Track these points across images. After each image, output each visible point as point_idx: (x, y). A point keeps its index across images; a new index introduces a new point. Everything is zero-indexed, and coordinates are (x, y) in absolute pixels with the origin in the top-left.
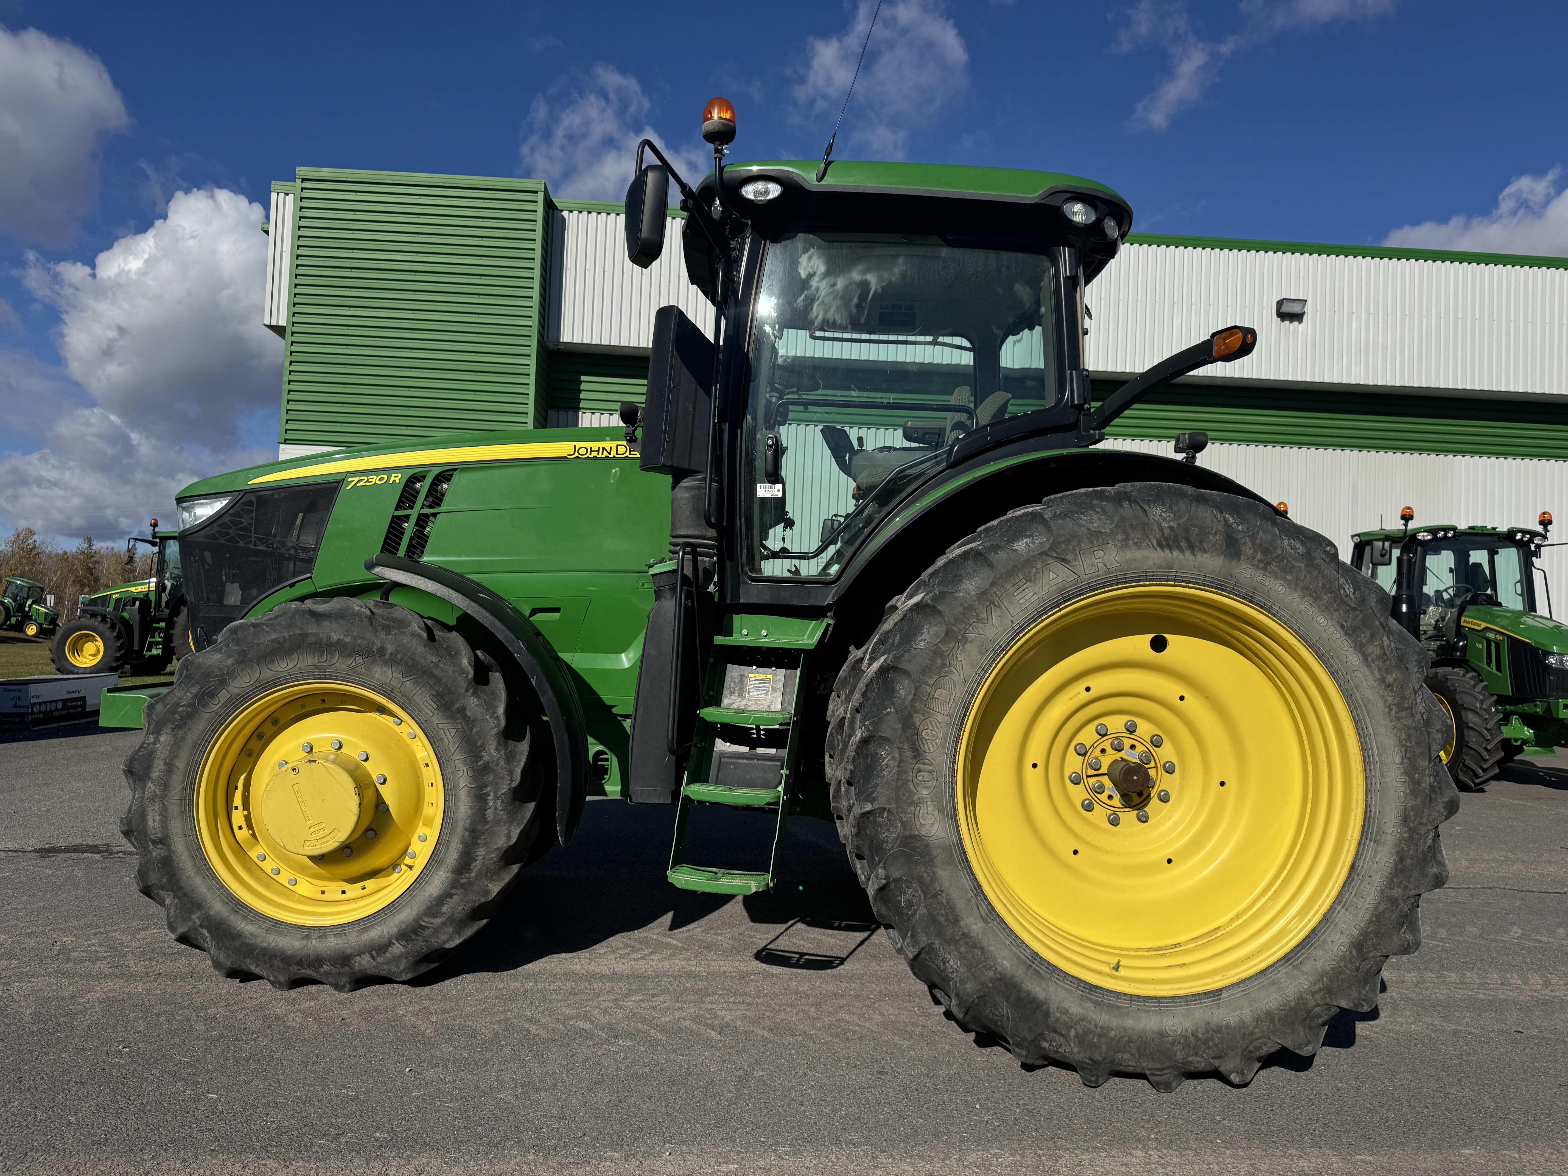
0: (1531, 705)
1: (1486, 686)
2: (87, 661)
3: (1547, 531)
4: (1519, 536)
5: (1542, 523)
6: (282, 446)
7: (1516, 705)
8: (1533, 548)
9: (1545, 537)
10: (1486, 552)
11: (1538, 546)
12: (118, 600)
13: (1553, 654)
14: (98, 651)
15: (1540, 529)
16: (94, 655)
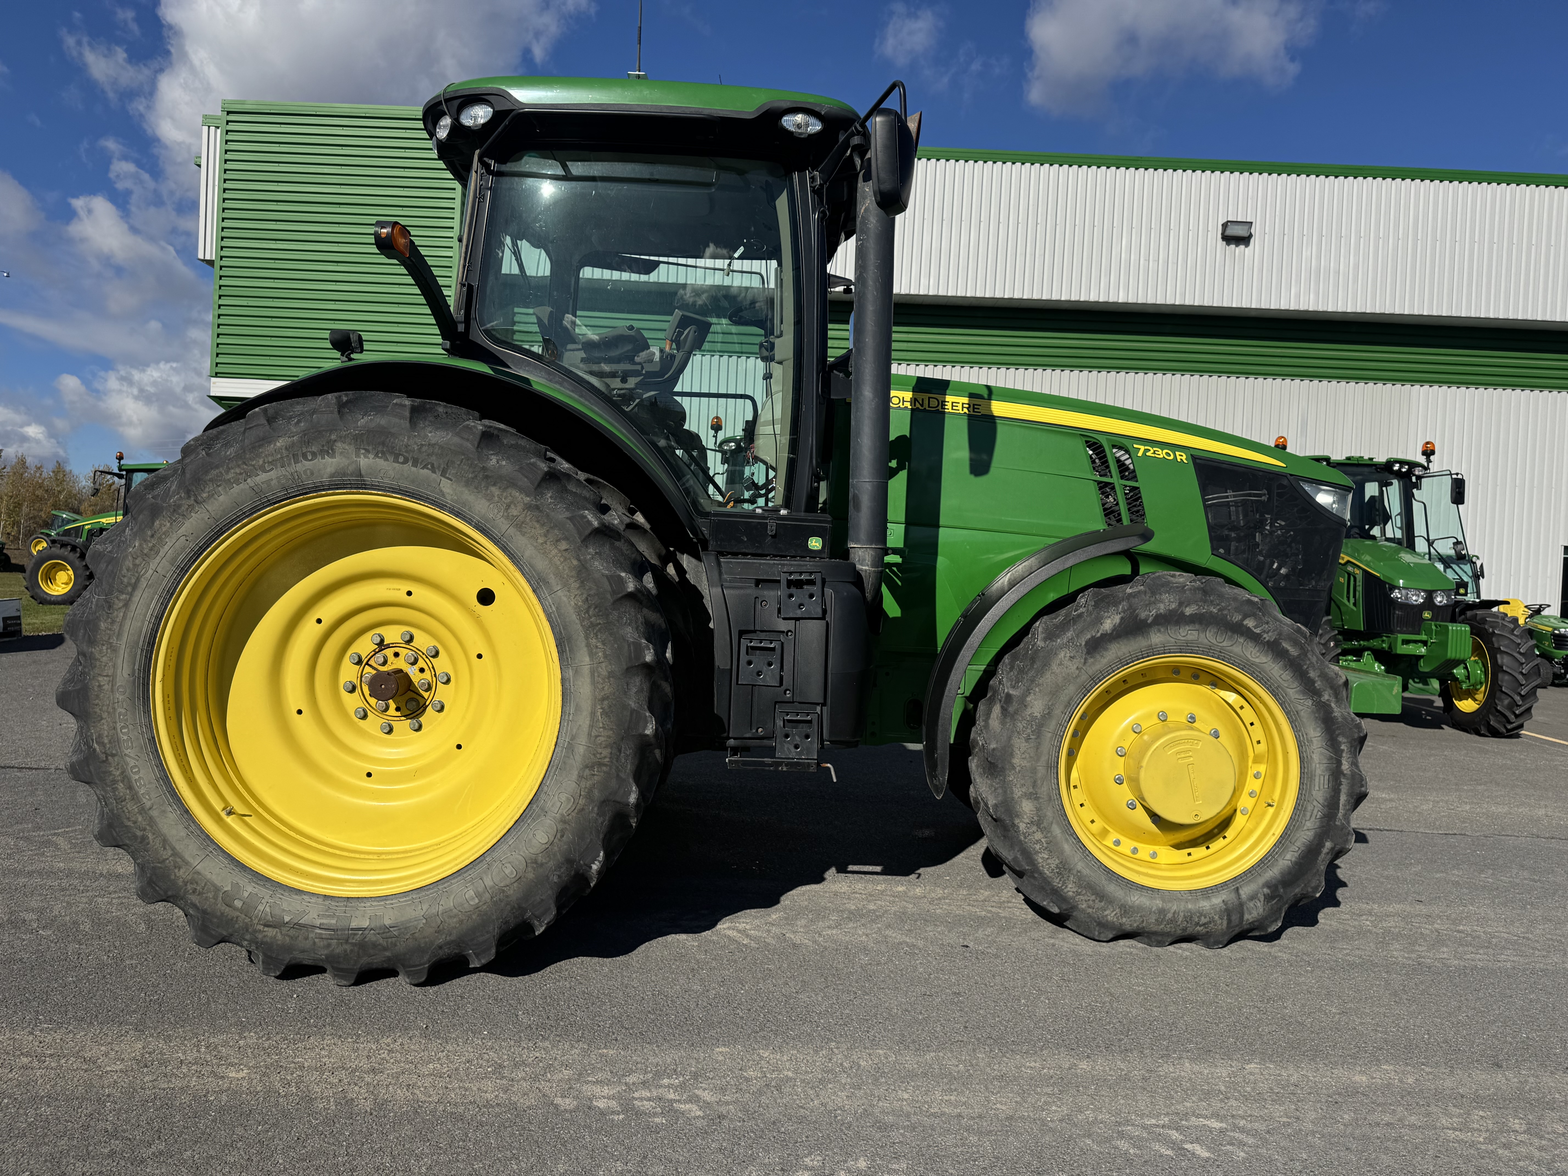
0: (1379, 640)
1: (1330, 620)
2: (60, 589)
3: (1429, 461)
4: (1396, 467)
5: (1424, 453)
6: (213, 380)
7: (1368, 640)
8: (1414, 479)
9: (1426, 468)
10: (1377, 483)
11: (1419, 478)
12: (89, 531)
13: (1399, 588)
14: (71, 579)
15: (1422, 460)
16: (67, 584)
